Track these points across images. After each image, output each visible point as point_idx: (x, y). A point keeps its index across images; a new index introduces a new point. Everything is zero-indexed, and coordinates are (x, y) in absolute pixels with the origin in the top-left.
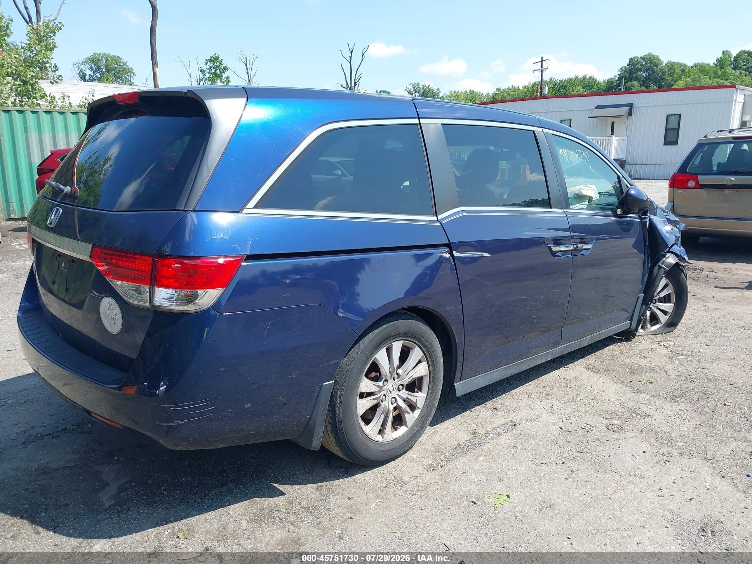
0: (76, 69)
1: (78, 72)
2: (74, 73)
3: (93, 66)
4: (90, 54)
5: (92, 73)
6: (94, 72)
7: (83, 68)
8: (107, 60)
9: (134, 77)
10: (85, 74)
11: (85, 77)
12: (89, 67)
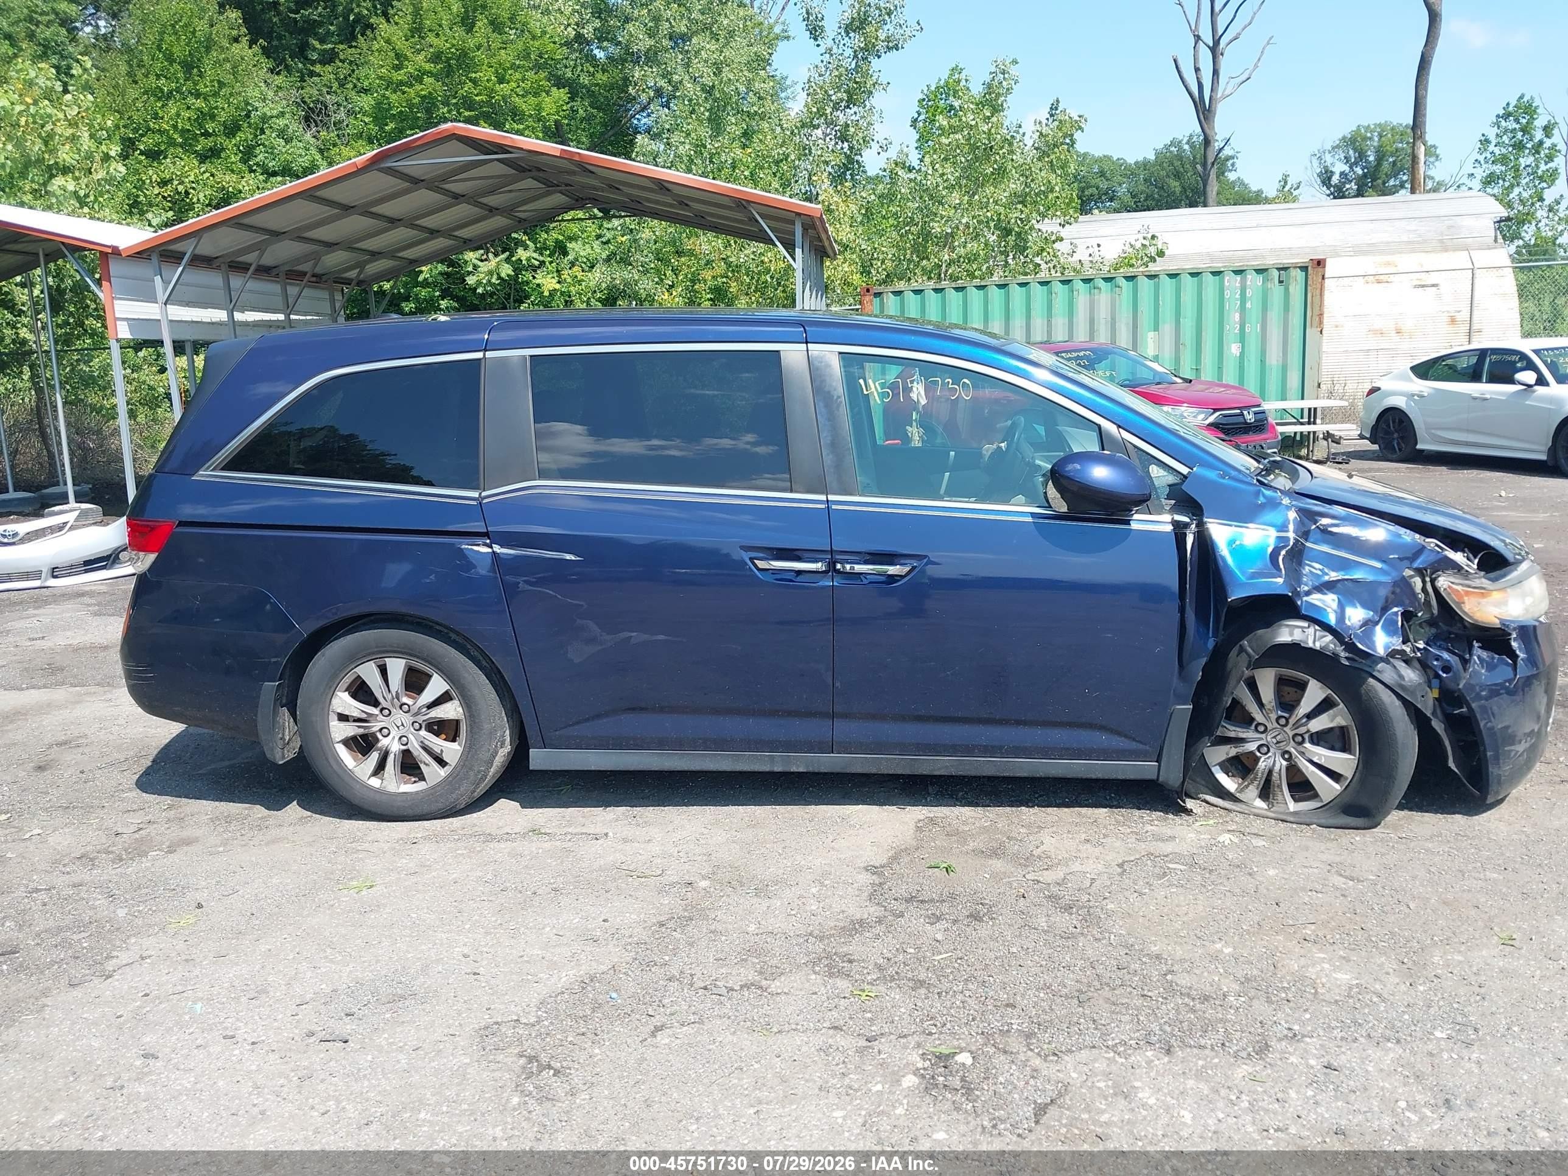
0: (1316, 163)
1: (1318, 170)
2: (1309, 172)
3: (1351, 152)
4: (1346, 129)
5: (1346, 168)
6: (1351, 167)
7: (1328, 159)
8: (1380, 136)
9: (1436, 164)
10: (1331, 172)
11: (1330, 179)
12: (1342, 156)
